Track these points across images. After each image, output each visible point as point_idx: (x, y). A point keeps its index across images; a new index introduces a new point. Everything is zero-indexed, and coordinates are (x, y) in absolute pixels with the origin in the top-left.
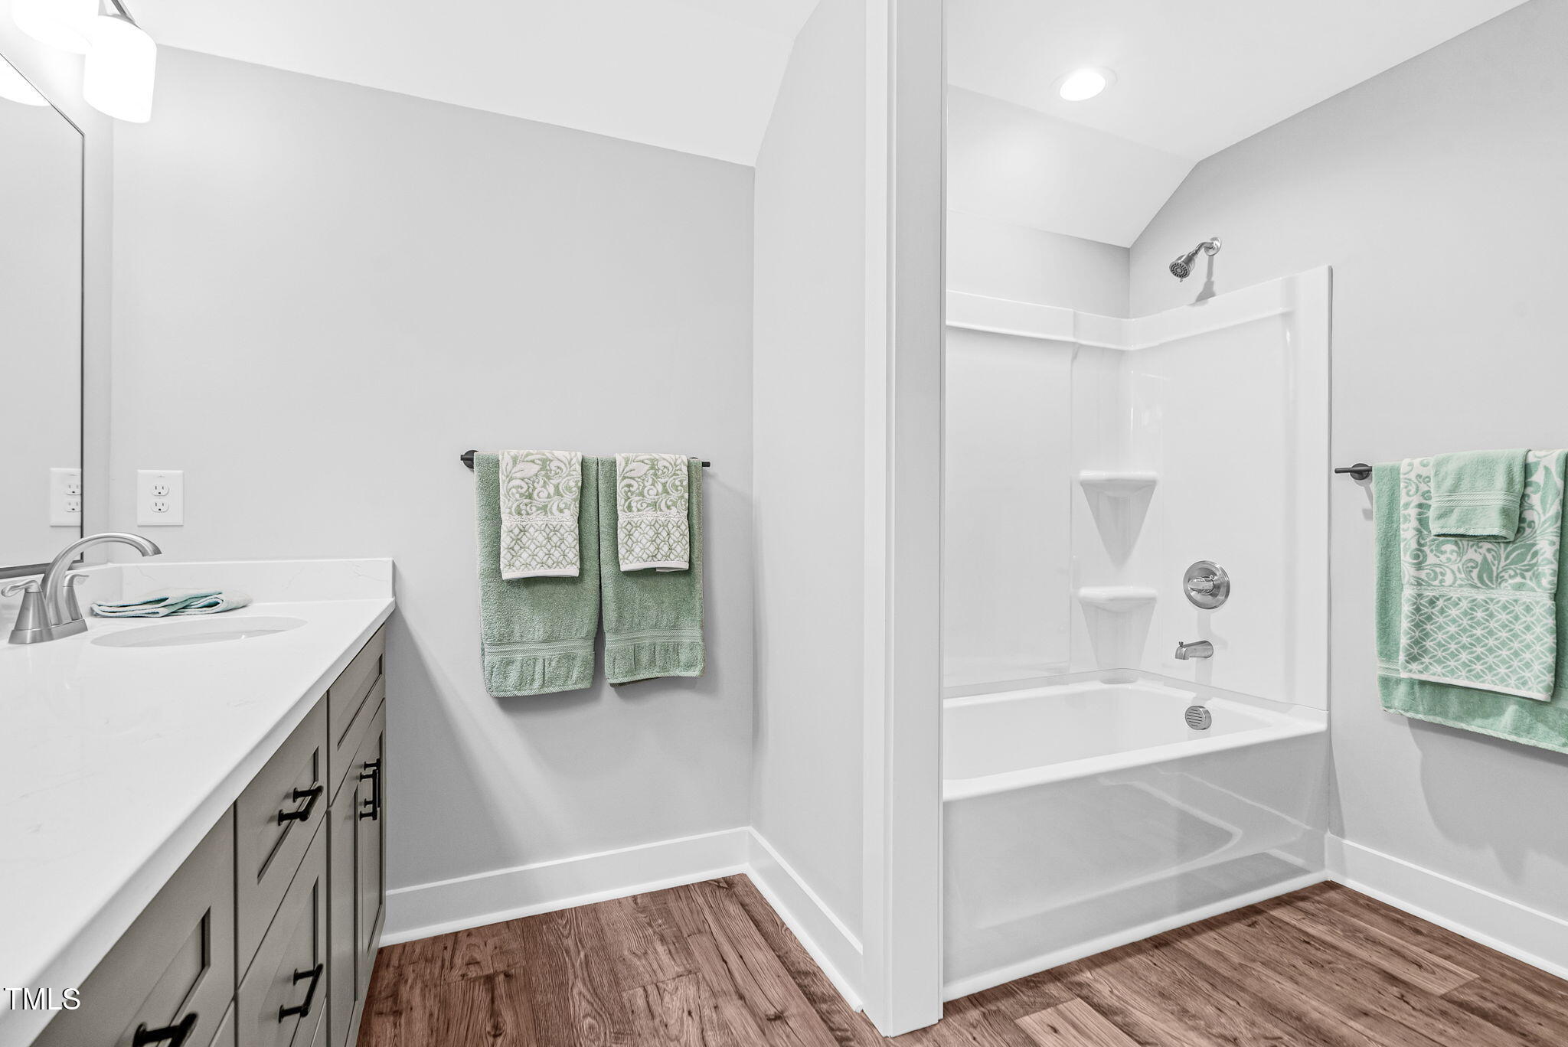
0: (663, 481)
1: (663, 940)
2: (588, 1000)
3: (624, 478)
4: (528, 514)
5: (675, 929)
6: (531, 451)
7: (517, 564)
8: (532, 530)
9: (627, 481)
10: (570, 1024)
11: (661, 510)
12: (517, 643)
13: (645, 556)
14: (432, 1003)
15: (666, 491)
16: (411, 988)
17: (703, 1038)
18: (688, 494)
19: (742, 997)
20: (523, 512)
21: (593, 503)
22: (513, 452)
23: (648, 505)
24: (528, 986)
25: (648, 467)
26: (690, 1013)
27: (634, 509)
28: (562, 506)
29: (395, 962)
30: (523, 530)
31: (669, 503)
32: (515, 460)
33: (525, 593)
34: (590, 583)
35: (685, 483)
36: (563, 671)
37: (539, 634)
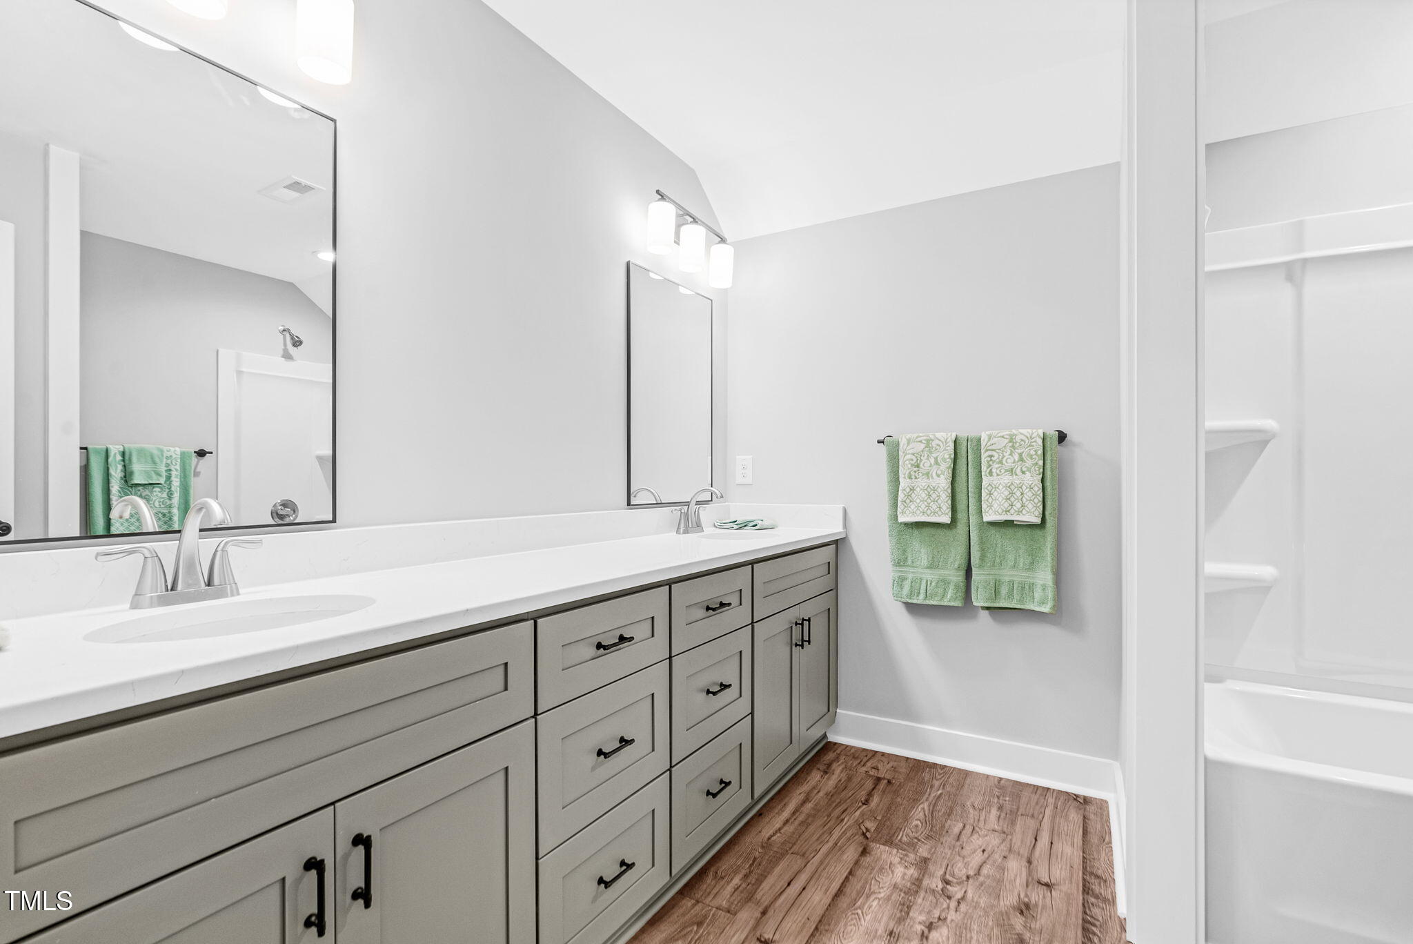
0: (1020, 451)
1: (1000, 808)
2: (925, 814)
3: (987, 450)
4: (916, 478)
5: (1015, 807)
6: (921, 435)
7: (908, 512)
8: (918, 489)
9: (987, 453)
10: (906, 819)
11: (1016, 475)
12: (909, 566)
13: (1000, 511)
14: (844, 776)
15: (1021, 459)
16: (839, 765)
17: (981, 867)
18: (1042, 462)
19: (1029, 862)
20: (913, 477)
21: (964, 469)
22: (908, 436)
23: (1006, 471)
24: (896, 793)
25: (1007, 441)
26: (984, 851)
27: (994, 474)
28: (939, 472)
29: (838, 751)
30: (912, 489)
31: (1024, 469)
32: (909, 441)
33: (916, 532)
34: (961, 528)
35: (1040, 452)
36: (940, 590)
37: (924, 562)
